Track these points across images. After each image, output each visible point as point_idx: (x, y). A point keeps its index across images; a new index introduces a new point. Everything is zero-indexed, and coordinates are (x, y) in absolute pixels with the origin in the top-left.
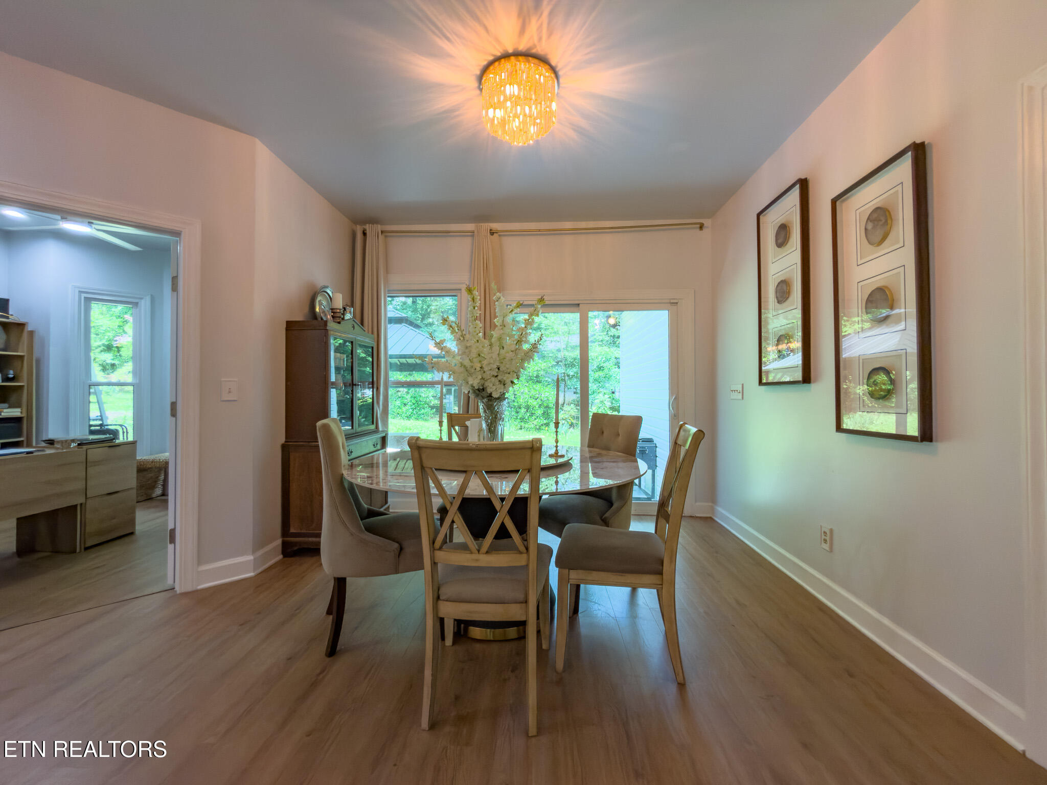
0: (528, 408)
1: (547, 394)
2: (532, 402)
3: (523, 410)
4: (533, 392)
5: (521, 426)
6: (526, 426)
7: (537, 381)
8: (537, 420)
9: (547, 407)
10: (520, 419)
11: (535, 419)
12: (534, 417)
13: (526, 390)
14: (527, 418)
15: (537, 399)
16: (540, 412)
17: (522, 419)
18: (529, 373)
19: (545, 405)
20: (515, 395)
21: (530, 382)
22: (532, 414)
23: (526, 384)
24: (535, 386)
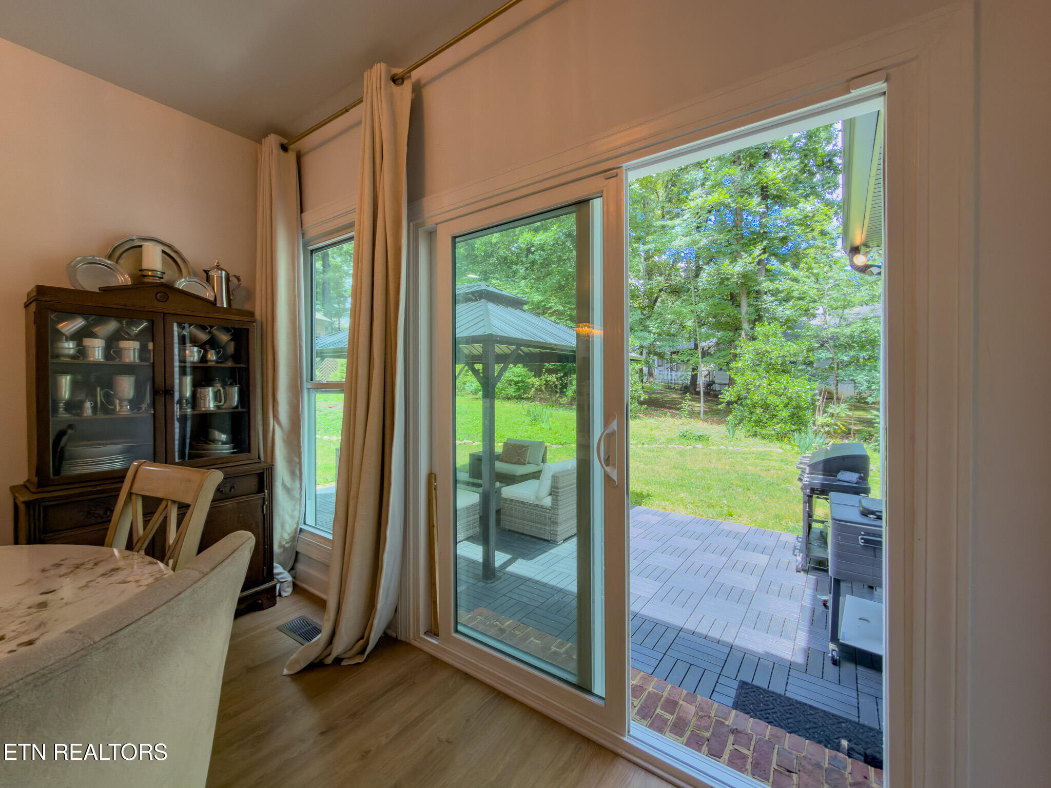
0: (766, 407)
1: (797, 389)
2: (773, 400)
3: (759, 410)
4: (775, 385)
5: (756, 432)
6: (764, 432)
7: (783, 371)
8: (780, 425)
9: (798, 407)
10: (755, 421)
11: (778, 423)
12: (775, 420)
13: (765, 383)
14: (765, 421)
15: (781, 396)
16: (785, 414)
17: (758, 422)
18: (771, 359)
19: (794, 403)
20: (748, 389)
21: (772, 372)
22: (774, 416)
23: (764, 374)
24: (779, 377)
